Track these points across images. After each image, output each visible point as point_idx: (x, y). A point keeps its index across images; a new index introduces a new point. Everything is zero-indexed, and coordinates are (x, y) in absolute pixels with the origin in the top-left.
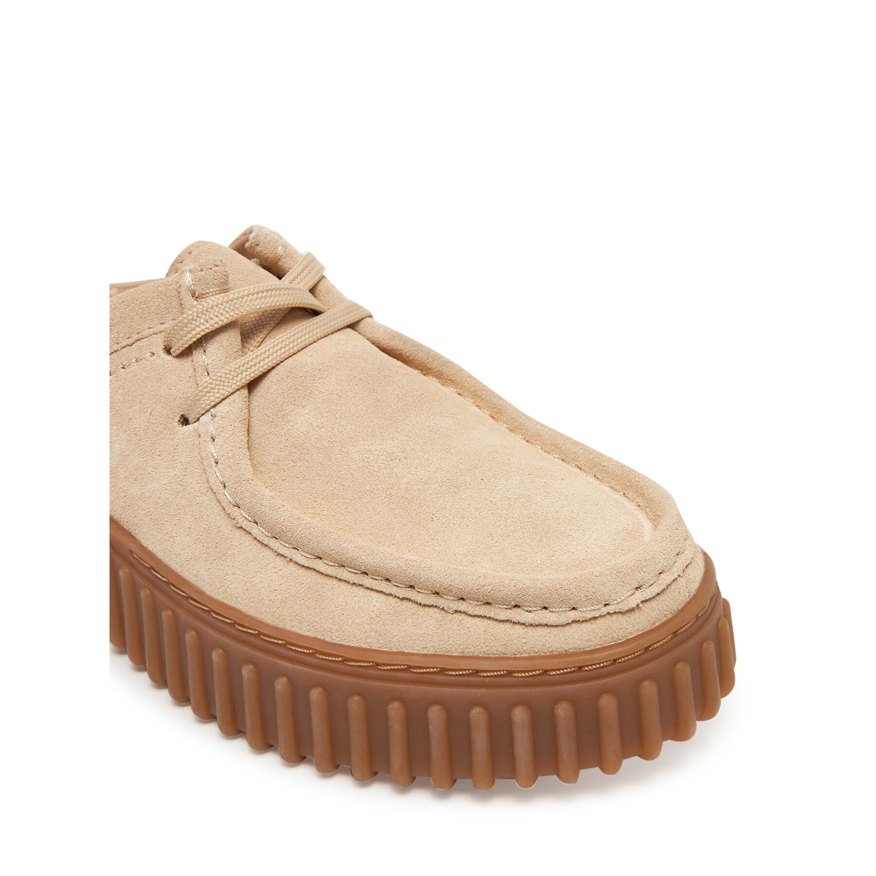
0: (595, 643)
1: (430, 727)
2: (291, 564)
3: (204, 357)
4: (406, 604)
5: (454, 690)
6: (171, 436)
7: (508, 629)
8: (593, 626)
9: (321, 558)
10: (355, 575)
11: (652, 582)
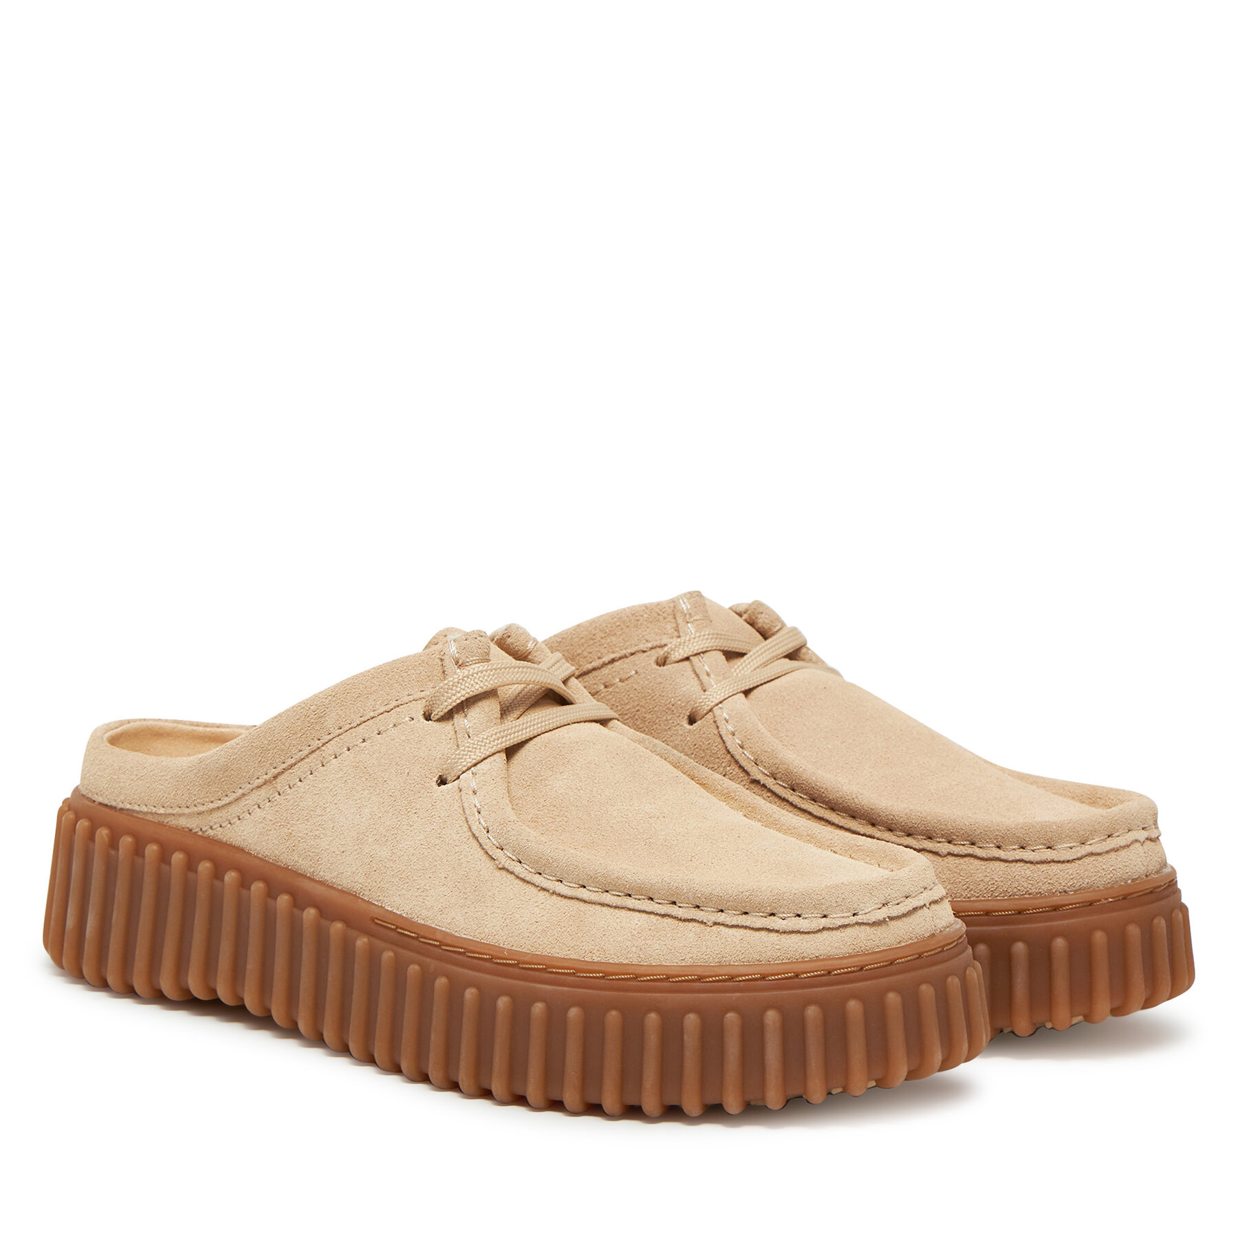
0: (846, 950)
1: (686, 1037)
2: (555, 896)
3: (466, 721)
4: (666, 920)
5: (710, 995)
6: (429, 794)
7: (763, 937)
8: (843, 935)
9: (585, 887)
10: (619, 897)
11: (899, 901)
